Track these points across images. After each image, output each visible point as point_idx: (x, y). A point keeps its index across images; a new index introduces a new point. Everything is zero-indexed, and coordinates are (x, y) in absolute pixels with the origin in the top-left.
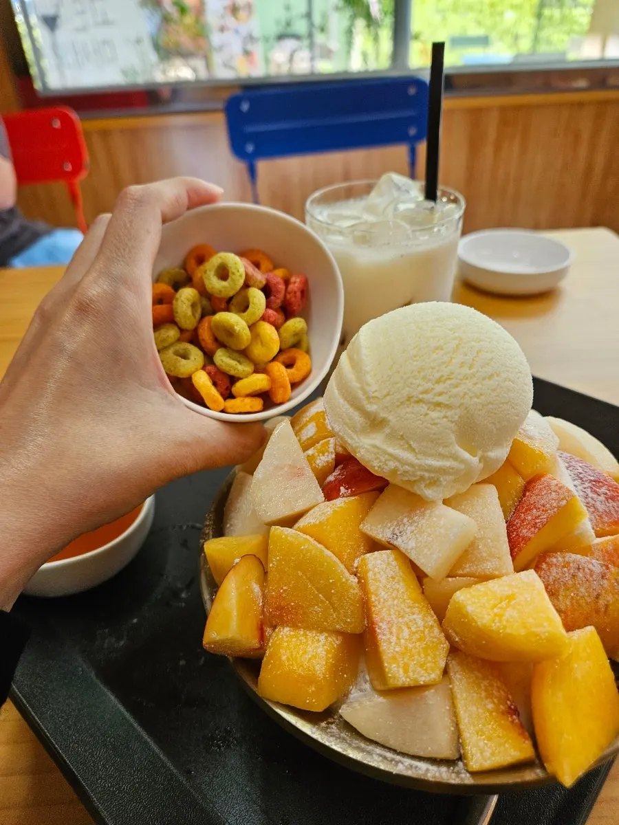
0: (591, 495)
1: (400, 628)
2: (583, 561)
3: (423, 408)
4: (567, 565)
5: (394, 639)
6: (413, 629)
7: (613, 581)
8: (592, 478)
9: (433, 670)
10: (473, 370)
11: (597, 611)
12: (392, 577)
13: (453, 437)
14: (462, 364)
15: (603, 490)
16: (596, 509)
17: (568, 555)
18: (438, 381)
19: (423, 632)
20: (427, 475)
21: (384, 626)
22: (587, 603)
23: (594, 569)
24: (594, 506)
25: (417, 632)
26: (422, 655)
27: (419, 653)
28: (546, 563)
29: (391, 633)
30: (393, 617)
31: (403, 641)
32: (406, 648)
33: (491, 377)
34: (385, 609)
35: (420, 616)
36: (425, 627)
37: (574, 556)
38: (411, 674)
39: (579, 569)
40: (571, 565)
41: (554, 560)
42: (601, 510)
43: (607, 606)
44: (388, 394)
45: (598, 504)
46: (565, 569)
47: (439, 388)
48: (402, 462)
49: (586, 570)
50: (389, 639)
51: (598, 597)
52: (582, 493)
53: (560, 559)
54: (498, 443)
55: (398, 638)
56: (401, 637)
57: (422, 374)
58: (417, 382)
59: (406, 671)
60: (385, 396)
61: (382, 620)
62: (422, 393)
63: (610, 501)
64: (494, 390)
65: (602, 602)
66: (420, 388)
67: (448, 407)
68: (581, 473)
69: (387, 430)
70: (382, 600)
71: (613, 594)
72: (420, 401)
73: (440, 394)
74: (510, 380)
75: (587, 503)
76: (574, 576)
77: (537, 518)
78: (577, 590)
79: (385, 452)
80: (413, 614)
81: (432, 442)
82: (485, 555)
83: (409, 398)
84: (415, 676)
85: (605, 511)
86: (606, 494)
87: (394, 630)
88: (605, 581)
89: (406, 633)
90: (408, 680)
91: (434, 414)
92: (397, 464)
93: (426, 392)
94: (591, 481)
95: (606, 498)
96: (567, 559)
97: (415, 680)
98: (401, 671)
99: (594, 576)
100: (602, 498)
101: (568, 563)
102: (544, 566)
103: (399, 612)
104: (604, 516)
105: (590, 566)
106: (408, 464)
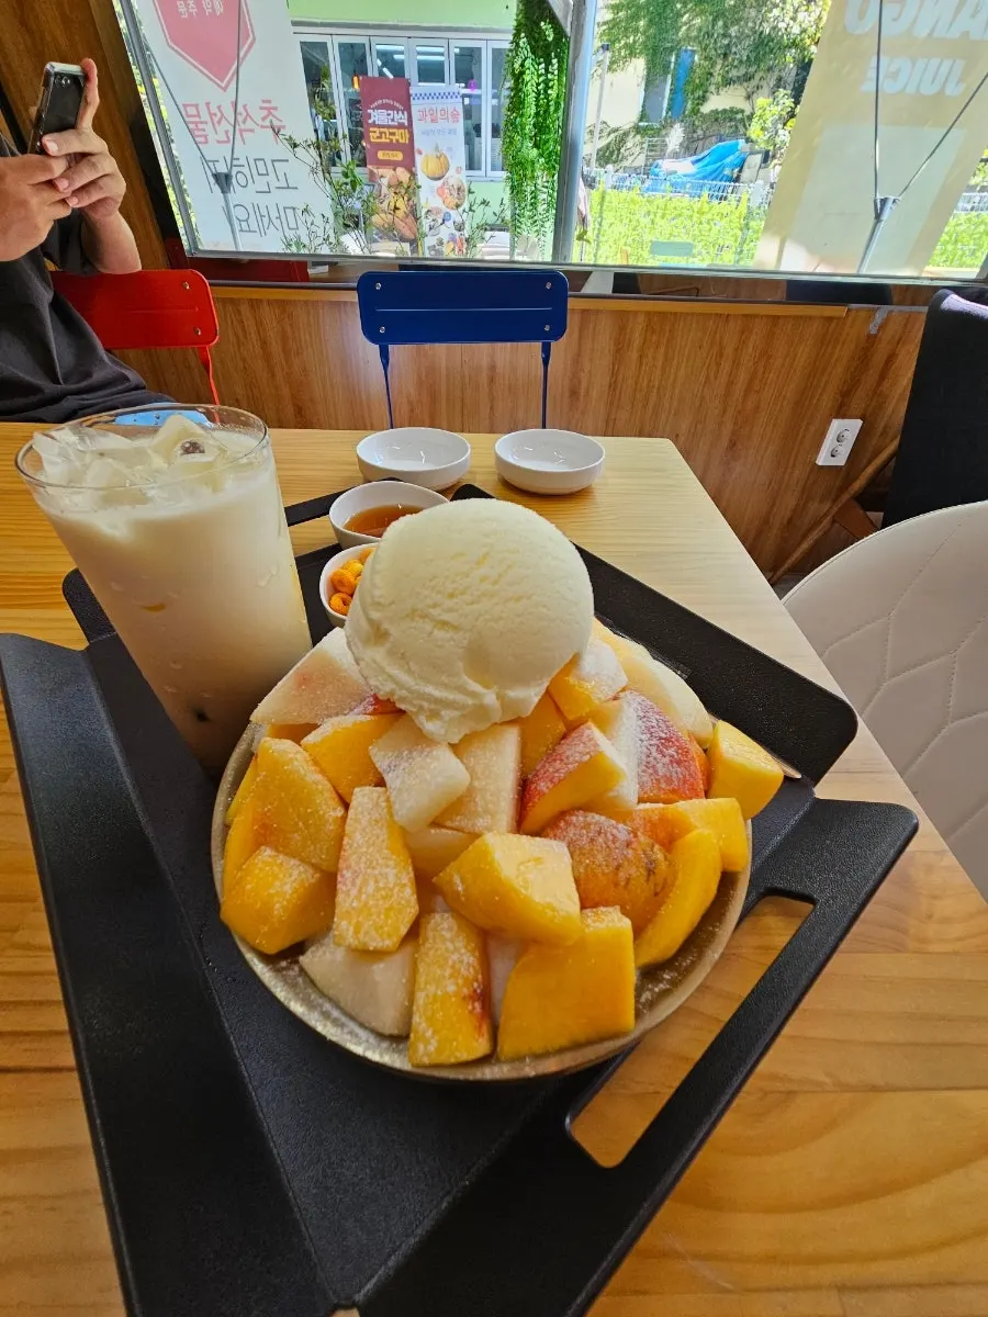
0: (655, 754)
1: (365, 883)
2: (606, 824)
3: (428, 626)
4: (587, 826)
5: (354, 892)
6: (381, 885)
7: (640, 852)
8: (664, 736)
9: (389, 936)
10: (497, 587)
11: (616, 885)
12: (376, 821)
13: (460, 665)
14: (483, 579)
15: (671, 751)
16: (656, 772)
17: (590, 815)
18: (451, 596)
19: (391, 890)
20: (425, 704)
21: (348, 874)
22: (603, 874)
23: (618, 835)
24: (654, 766)
25: (384, 888)
26: (382, 917)
27: (379, 914)
28: (565, 821)
29: (353, 884)
30: (362, 866)
31: (364, 896)
32: (366, 904)
33: (518, 599)
34: (354, 857)
35: (395, 871)
36: (395, 884)
37: (597, 817)
38: (361, 936)
39: (600, 833)
40: (592, 827)
41: (574, 818)
42: (660, 773)
43: (628, 880)
44: (393, 602)
45: (659, 766)
46: (584, 831)
47: (450, 603)
48: (402, 686)
49: (609, 835)
50: (349, 891)
51: (618, 868)
52: (645, 750)
53: (581, 819)
54: (523, 680)
55: (360, 891)
56: (364, 891)
57: (433, 583)
58: (426, 593)
59: (356, 932)
60: (390, 604)
61: (348, 867)
62: (430, 607)
63: (675, 765)
64: (519, 616)
65: (622, 875)
66: (429, 601)
67: (456, 628)
68: (653, 727)
69: (388, 645)
70: (355, 845)
71: (637, 867)
72: (424, 616)
73: (450, 610)
74: (544, 606)
75: (648, 763)
76: (592, 840)
77: (557, 771)
78: (594, 856)
79: (382, 670)
80: (387, 866)
81: (434, 667)
82: (480, 809)
83: (414, 611)
84: (366, 939)
85: (665, 776)
86: (672, 756)
87: (358, 882)
88: (630, 851)
89: (371, 888)
90: (356, 942)
91: (439, 634)
92: (394, 686)
93: (435, 606)
94: (661, 738)
95: (671, 761)
96: (588, 819)
97: (365, 944)
98: (352, 929)
99: (617, 844)
100: (667, 760)
101: (590, 824)
102: (562, 824)
103: (371, 862)
104: (662, 781)
105: (615, 831)
106: (407, 689)
